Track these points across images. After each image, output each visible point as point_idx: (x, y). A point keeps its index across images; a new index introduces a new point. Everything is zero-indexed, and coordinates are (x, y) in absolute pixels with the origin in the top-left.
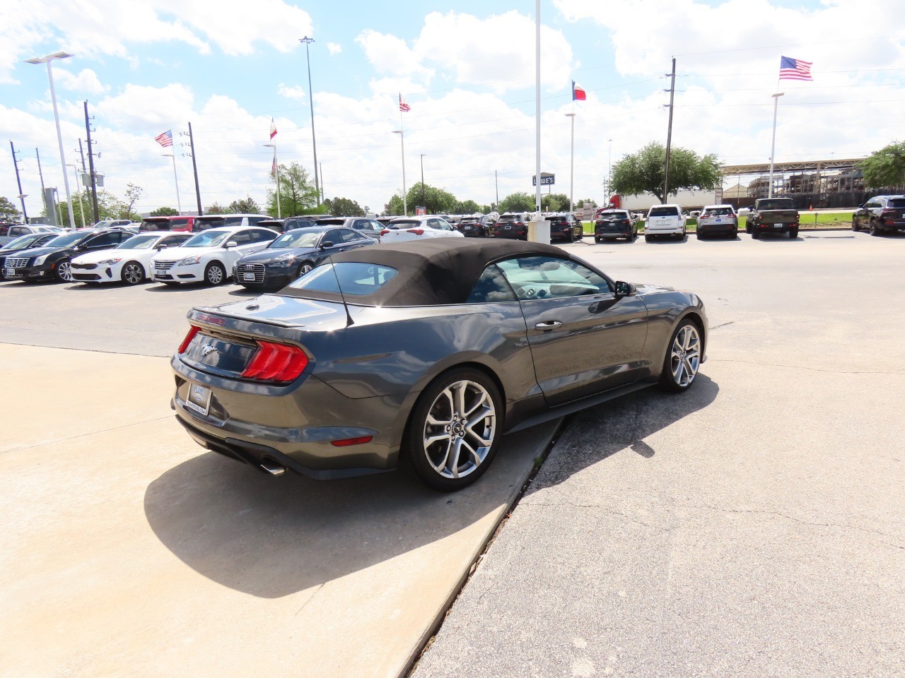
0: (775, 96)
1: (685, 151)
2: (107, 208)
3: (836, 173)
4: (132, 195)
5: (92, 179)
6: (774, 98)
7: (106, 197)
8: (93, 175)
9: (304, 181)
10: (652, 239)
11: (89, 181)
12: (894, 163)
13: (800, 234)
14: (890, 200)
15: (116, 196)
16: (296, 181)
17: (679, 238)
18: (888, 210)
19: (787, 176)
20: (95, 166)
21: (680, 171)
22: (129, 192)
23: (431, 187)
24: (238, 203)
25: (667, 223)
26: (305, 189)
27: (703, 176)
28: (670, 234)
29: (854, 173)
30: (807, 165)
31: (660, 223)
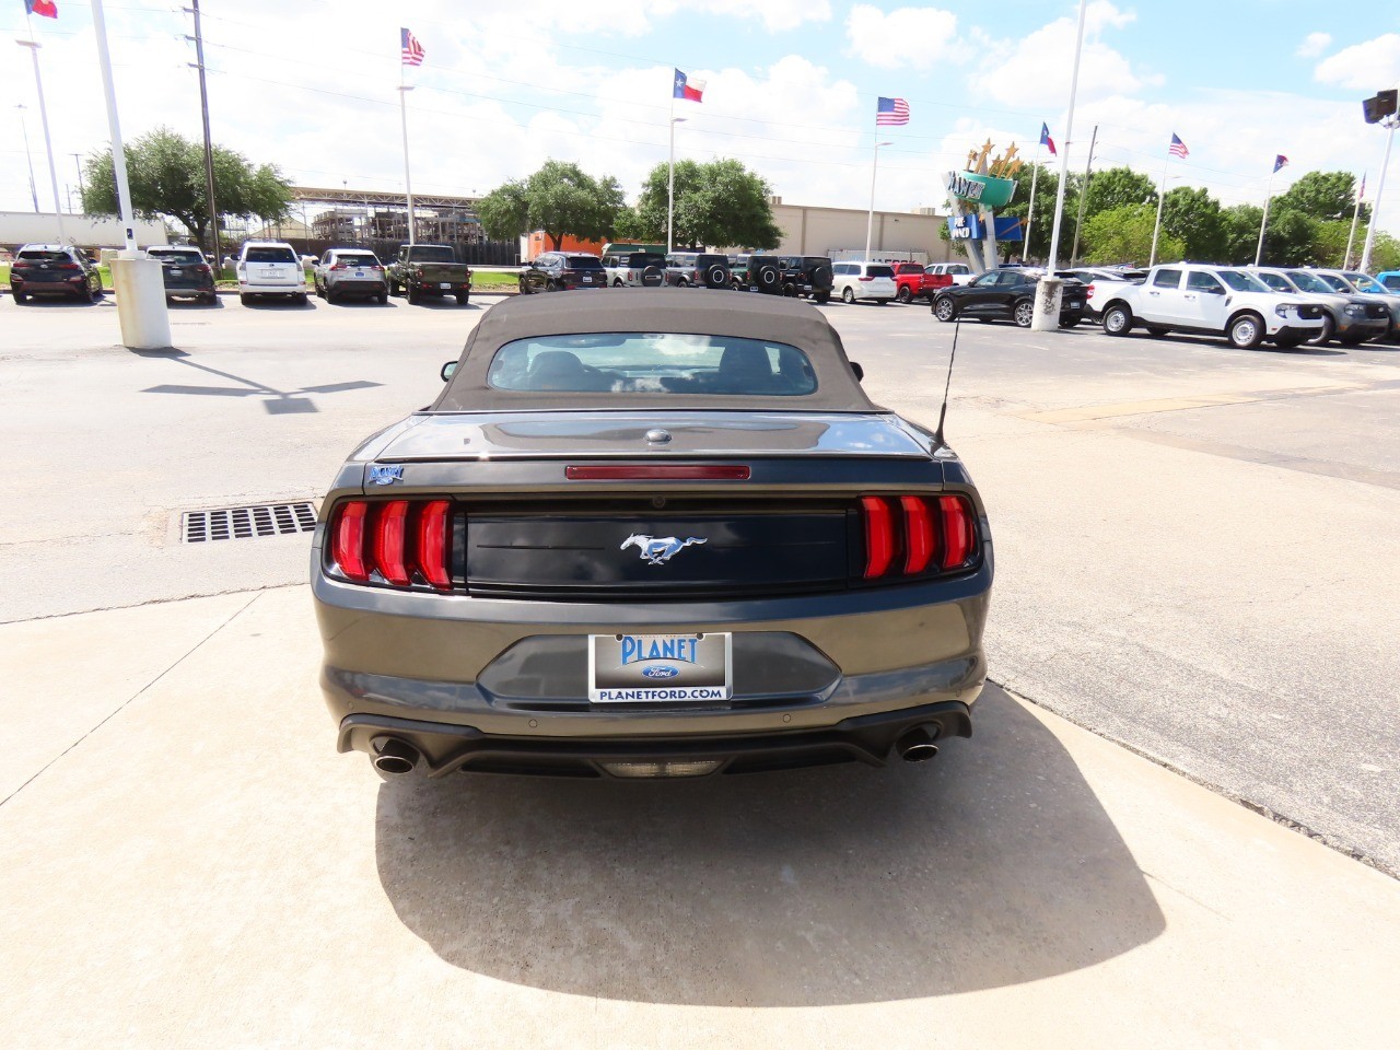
0: (402, 88)
1: (228, 152)
3: (429, 214)
6: (399, 92)
10: (251, 300)
12: (515, 209)
13: (472, 300)
14: (567, 259)
17: (297, 301)
18: (568, 271)
19: (371, 212)
21: (225, 187)
25: (278, 274)
27: (268, 199)
28: (285, 293)
29: (452, 217)
30: (397, 198)
31: (267, 274)
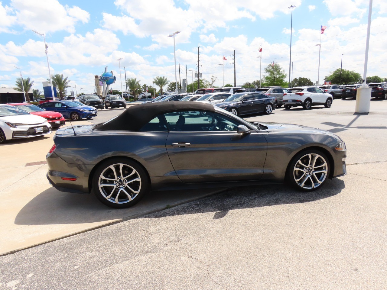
2: (205, 85)
4: (213, 80)
5: (198, 75)
7: (205, 81)
8: (199, 73)
9: (279, 71)
11: (197, 75)
15: (208, 81)
16: (276, 71)
20: (200, 70)
22: (212, 79)
23: (346, 70)
24: (256, 81)
26: (279, 74)
